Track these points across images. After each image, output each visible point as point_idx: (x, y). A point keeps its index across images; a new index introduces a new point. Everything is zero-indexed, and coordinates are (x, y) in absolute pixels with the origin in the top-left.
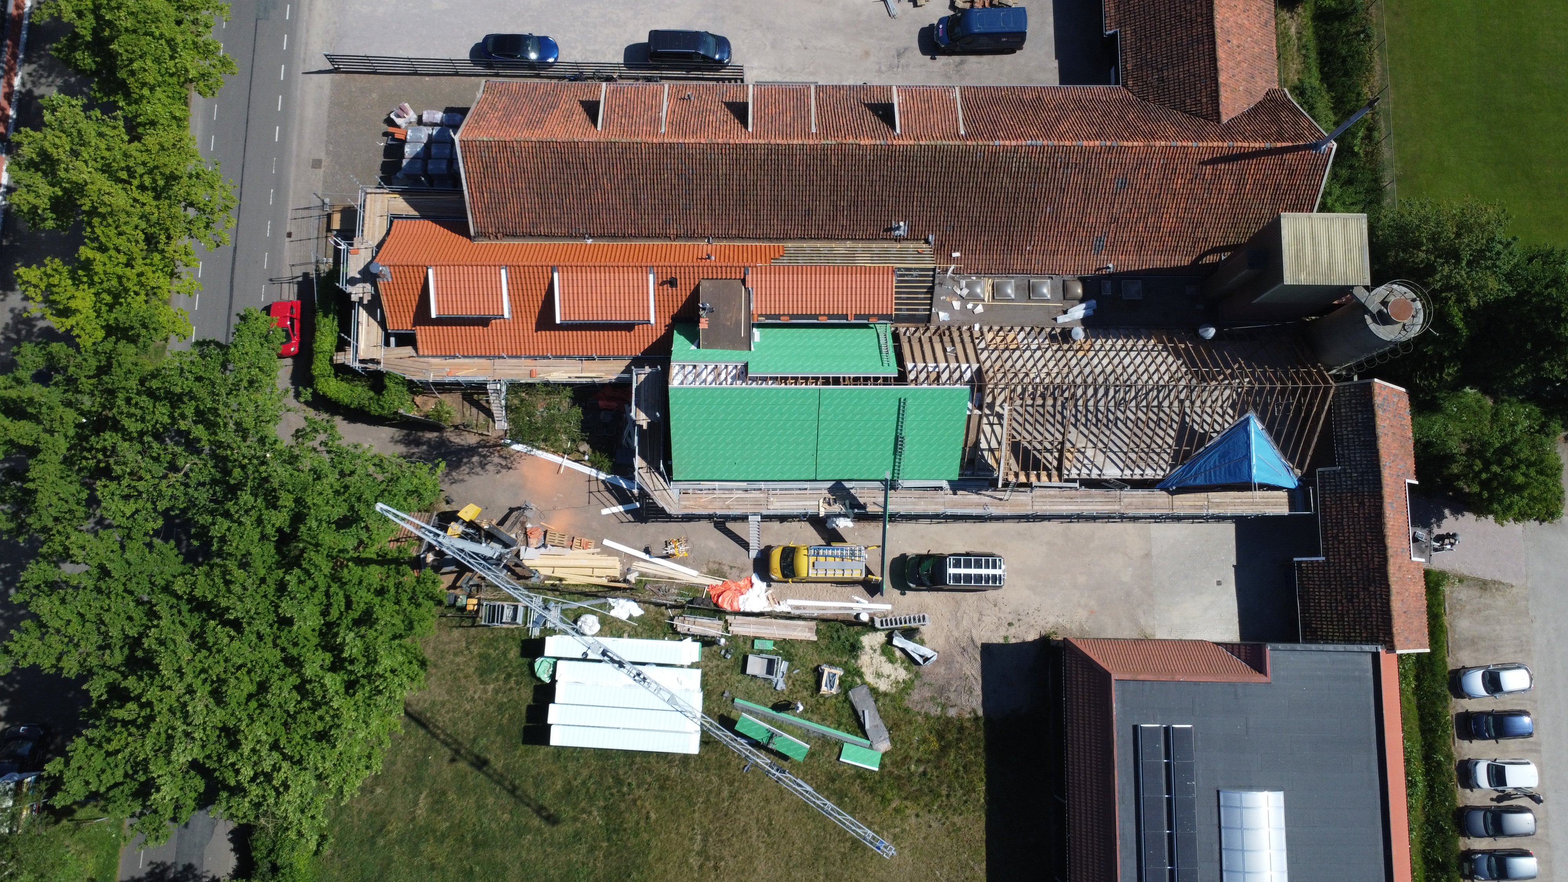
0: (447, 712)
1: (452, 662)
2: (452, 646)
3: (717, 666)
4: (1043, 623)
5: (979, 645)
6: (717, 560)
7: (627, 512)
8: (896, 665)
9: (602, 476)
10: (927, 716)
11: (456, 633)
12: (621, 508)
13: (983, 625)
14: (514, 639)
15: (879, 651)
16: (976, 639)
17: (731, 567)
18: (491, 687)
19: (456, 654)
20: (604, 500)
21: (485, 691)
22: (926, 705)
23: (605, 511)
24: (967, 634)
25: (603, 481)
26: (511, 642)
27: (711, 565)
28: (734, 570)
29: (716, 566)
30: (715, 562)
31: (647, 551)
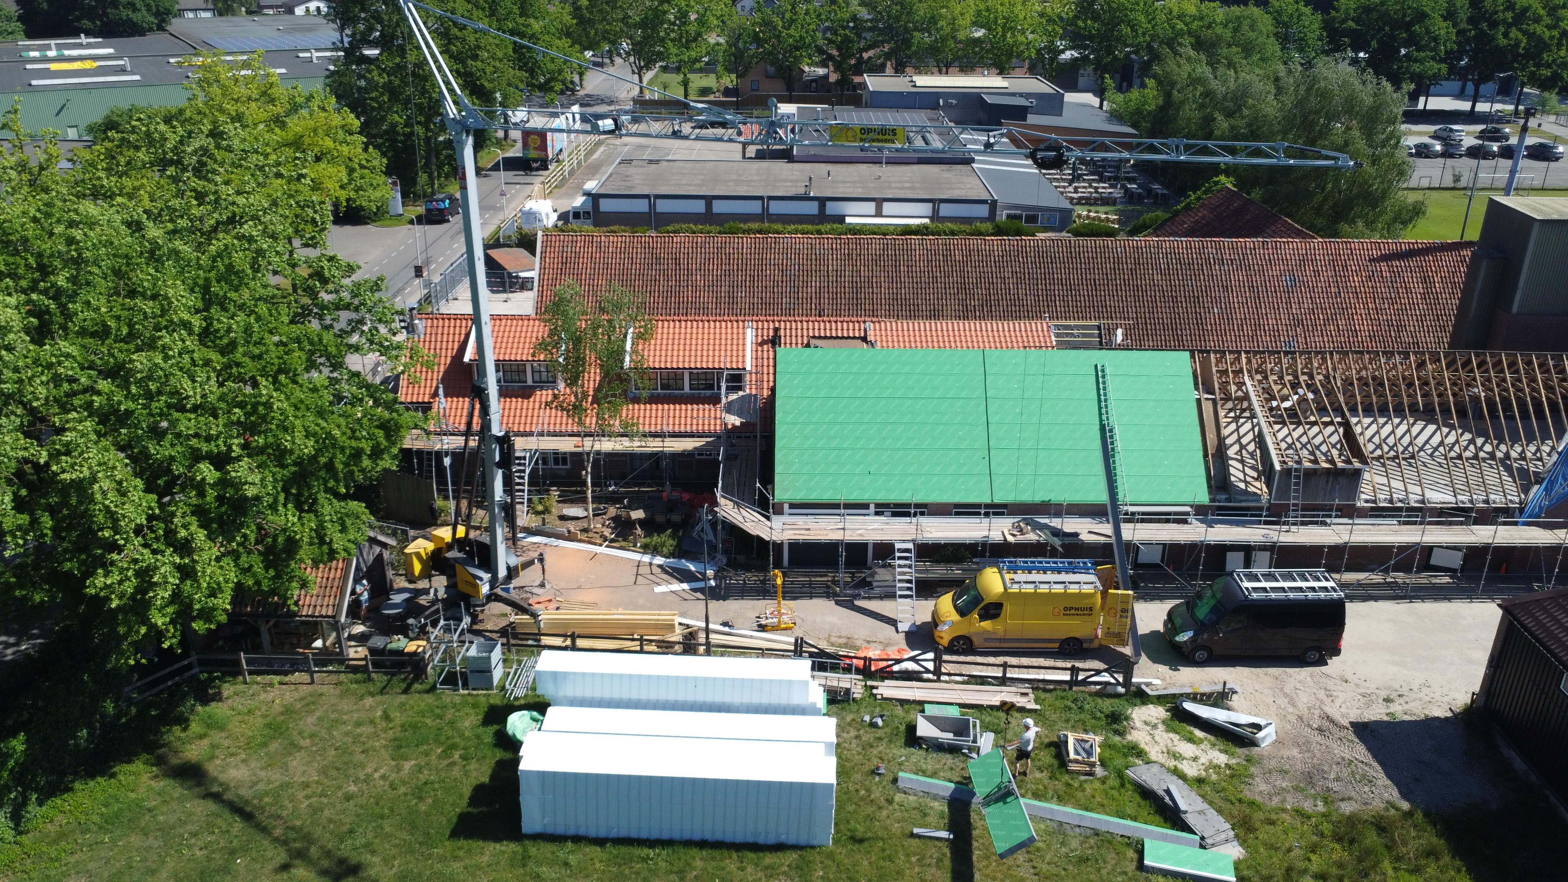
0: (308, 797)
1: (347, 734)
2: (356, 715)
3: (857, 737)
4: (1446, 699)
5: (1348, 725)
6: (844, 634)
7: (694, 590)
8: (1203, 746)
9: (659, 560)
10: (1299, 813)
11: (369, 701)
12: (685, 586)
13: (1338, 702)
14: (475, 706)
15: (1161, 727)
16: (1337, 716)
17: (868, 642)
18: (408, 766)
19: (358, 724)
20: (658, 580)
21: (399, 769)
22: (1289, 798)
23: (658, 589)
24: (1317, 712)
25: (660, 566)
26: (468, 710)
27: (833, 639)
28: (872, 644)
29: (842, 641)
30: (840, 637)
31: (725, 624)
